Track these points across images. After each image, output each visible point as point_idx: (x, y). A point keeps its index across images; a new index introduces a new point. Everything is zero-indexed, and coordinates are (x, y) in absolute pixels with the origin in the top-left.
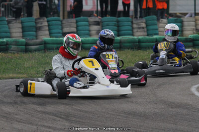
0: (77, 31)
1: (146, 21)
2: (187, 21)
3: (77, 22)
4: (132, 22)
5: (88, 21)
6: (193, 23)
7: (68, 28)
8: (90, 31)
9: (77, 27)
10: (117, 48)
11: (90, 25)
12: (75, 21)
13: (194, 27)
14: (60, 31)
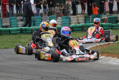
0: (11, 25)
1: (50, 18)
2: (73, 18)
3: (10, 20)
4: (42, 19)
5: (16, 19)
6: (76, 19)
7: (5, 24)
8: (18, 25)
9: (10, 22)
10: (30, 33)
11: (17, 21)
12: (9, 19)
13: (77, 21)
14: (1, 25)
